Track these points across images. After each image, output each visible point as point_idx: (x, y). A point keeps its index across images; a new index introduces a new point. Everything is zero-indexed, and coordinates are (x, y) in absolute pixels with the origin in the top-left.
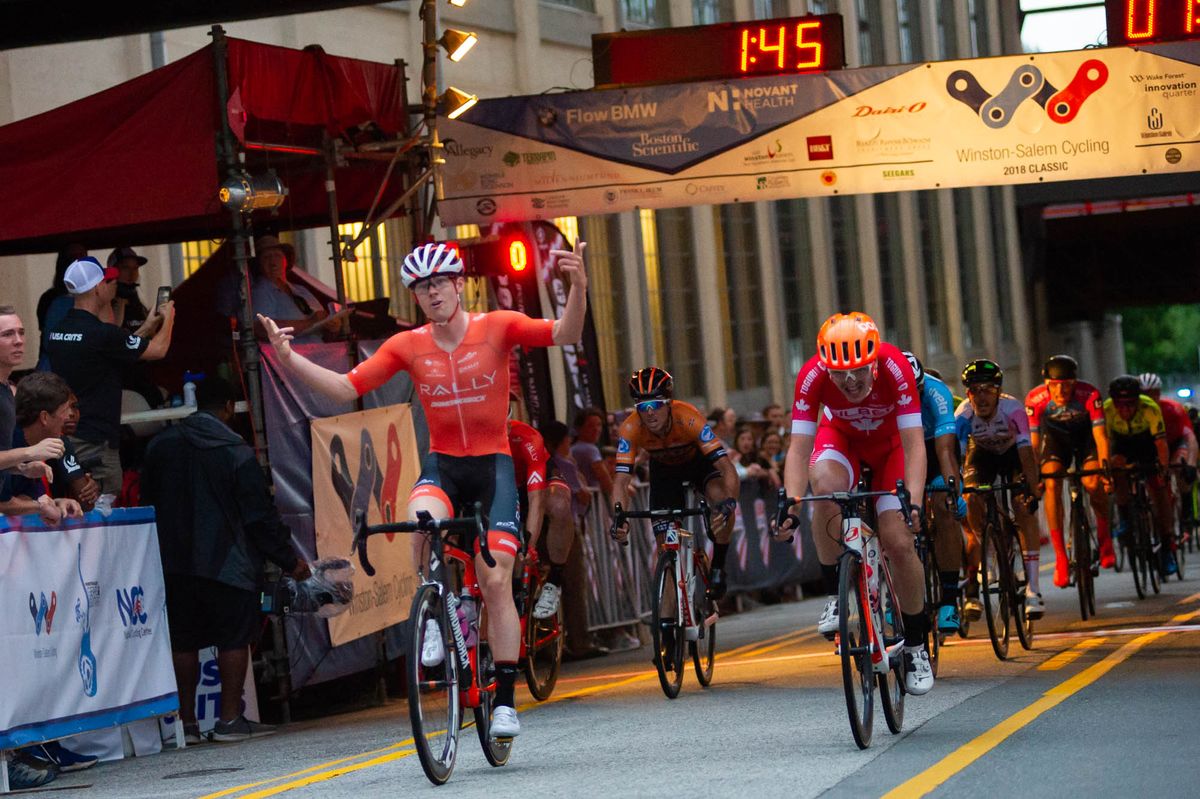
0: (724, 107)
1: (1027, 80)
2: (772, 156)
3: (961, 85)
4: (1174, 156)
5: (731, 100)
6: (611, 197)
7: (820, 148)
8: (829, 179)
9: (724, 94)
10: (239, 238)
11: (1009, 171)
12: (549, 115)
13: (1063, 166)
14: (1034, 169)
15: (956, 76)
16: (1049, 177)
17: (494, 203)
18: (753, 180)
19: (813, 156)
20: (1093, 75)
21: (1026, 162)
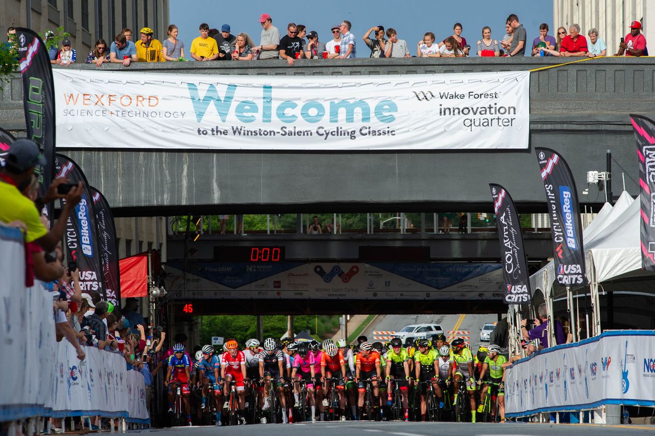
0: (251, 270)
1: (337, 270)
2: (263, 286)
3: (318, 269)
4: (375, 295)
5: (253, 268)
6: (215, 294)
7: (277, 284)
8: (279, 294)
9: (251, 267)
10: (151, 304)
11: (329, 295)
12: (200, 268)
13: (344, 295)
14: (336, 295)
15: (317, 267)
16: (341, 298)
17: (181, 293)
18: (257, 292)
19: (275, 287)
20: (355, 270)
21: (335, 293)
